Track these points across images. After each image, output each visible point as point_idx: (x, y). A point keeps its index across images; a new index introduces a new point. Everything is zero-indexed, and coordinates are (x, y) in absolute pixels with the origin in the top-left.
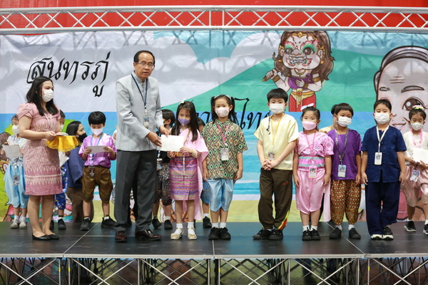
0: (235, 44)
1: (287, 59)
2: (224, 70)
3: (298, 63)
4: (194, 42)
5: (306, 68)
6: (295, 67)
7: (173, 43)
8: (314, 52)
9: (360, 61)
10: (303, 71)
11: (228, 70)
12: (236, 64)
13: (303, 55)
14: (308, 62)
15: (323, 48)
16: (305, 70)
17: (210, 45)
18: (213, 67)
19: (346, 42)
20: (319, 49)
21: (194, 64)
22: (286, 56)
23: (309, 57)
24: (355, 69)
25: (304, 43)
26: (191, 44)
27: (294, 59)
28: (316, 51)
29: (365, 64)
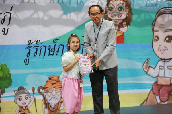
0: (83, 4)
1: (110, 13)
2: (77, 20)
3: (115, 16)
4: (62, 2)
5: (119, 19)
6: (114, 18)
7: (50, 2)
8: (124, 10)
9: (145, 15)
10: (117, 20)
11: (79, 20)
12: (84, 16)
13: (118, 11)
14: (120, 15)
15: (128, 7)
16: (119, 20)
17: (70, 4)
18: (71, 18)
19: (138, 4)
20: (126, 8)
21: (62, 15)
22: (109, 12)
23: (121, 12)
24: (143, 19)
25: (118, 5)
26: (60, 3)
27: (114, 13)
28: (124, 9)
29: (148, 17)
